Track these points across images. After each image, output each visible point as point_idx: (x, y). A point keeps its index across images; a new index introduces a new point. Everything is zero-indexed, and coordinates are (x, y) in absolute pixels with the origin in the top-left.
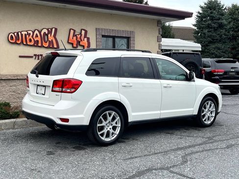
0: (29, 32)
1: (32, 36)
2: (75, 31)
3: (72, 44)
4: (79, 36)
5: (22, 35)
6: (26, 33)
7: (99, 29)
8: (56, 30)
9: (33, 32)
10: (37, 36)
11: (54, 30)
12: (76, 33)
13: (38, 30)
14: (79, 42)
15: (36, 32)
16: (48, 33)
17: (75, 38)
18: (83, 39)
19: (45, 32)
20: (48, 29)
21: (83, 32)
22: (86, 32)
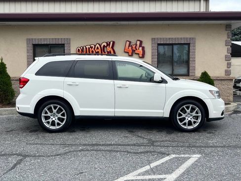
0: (92, 46)
1: (94, 49)
2: (130, 42)
3: (128, 53)
4: (134, 46)
5: (86, 48)
6: (89, 47)
7: (154, 39)
8: (114, 43)
9: (95, 46)
10: (98, 48)
11: (112, 43)
12: (132, 44)
13: (99, 44)
14: (135, 51)
15: (98, 45)
16: (107, 46)
17: (130, 48)
18: (138, 48)
19: (104, 46)
20: (107, 43)
21: (138, 43)
22: (141, 42)
